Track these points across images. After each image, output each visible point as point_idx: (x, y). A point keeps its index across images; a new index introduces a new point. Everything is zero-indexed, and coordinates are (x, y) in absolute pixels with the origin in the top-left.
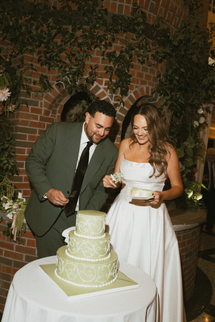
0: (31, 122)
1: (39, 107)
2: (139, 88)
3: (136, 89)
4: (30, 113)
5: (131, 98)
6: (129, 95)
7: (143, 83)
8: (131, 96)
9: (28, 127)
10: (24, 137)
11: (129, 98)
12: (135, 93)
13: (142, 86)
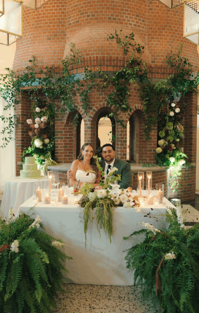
0: (60, 128)
1: (63, 121)
2: (99, 104)
3: (97, 105)
4: (59, 124)
5: (94, 110)
6: (93, 109)
7: (100, 101)
8: (94, 109)
9: (59, 130)
10: (58, 135)
11: (93, 110)
12: (97, 107)
13: (100, 103)
